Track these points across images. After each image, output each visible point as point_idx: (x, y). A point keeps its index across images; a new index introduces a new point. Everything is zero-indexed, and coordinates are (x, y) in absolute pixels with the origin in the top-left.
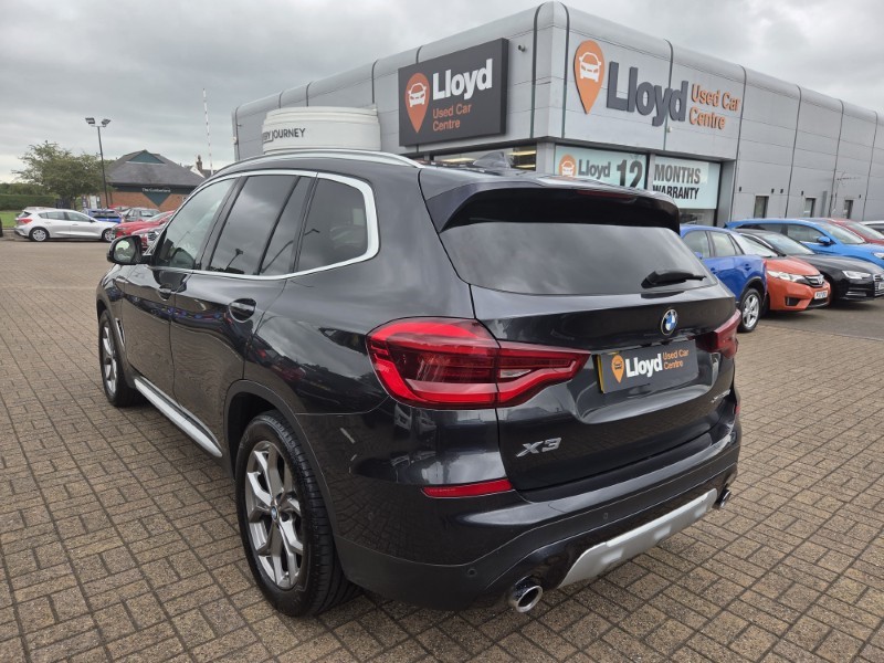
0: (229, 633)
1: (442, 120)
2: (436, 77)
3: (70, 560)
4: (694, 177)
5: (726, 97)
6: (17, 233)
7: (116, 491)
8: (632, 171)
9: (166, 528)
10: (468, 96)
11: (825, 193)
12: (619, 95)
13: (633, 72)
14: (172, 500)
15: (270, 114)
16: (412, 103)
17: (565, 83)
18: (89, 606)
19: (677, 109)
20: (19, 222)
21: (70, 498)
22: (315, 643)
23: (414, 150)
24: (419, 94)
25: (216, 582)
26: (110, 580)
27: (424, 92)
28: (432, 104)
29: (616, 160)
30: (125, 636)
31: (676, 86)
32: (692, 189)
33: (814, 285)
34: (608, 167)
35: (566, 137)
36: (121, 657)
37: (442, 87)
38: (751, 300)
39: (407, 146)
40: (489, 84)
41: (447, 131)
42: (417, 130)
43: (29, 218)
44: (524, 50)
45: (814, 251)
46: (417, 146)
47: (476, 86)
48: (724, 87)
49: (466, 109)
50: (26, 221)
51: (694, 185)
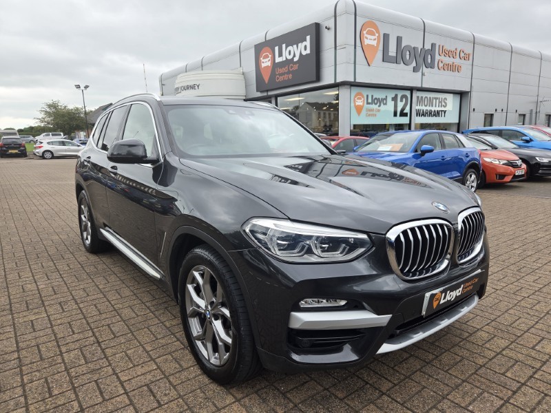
0: (94, 361)
1: (281, 75)
2: (277, 49)
3: (14, 324)
4: (443, 104)
5: (462, 53)
6: (35, 154)
7: (51, 289)
8: (401, 101)
9: (74, 307)
10: (296, 59)
11: (531, 111)
12: (390, 54)
13: (399, 40)
14: (82, 293)
15: (179, 76)
16: (263, 65)
17: (355, 48)
18: (18, 347)
19: (429, 62)
20: (36, 148)
21: (24, 292)
22: (142, 367)
23: (265, 94)
24: (267, 60)
25: (94, 335)
26: (34, 334)
27: (270, 58)
28: (275, 65)
29: (390, 94)
30: (34, 363)
31: (428, 47)
32: (442, 111)
33: (515, 166)
34: (386, 99)
35: (357, 81)
36: (28, 373)
37: (280, 55)
38: (471, 176)
39: (261, 92)
40: (308, 51)
41: (284, 81)
42: (267, 82)
43: (42, 145)
44: (329, 29)
45: (518, 145)
46: (267, 91)
47: (301, 53)
48: (460, 46)
49: (296, 67)
50: (40, 147)
51: (443, 109)
